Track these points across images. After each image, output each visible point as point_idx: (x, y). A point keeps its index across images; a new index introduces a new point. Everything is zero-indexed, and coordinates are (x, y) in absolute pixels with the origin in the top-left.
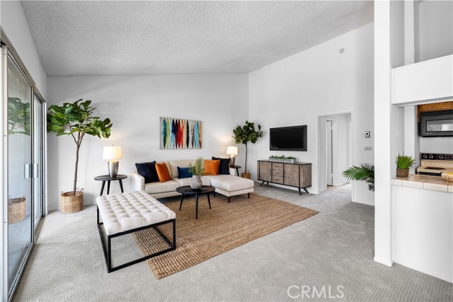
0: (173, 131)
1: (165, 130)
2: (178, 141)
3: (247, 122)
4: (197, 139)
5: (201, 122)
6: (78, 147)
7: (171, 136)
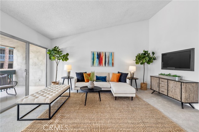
0: (98, 58)
1: (93, 57)
2: (100, 63)
3: (144, 51)
4: (111, 62)
5: (113, 53)
6: (57, 65)
7: (96, 60)
